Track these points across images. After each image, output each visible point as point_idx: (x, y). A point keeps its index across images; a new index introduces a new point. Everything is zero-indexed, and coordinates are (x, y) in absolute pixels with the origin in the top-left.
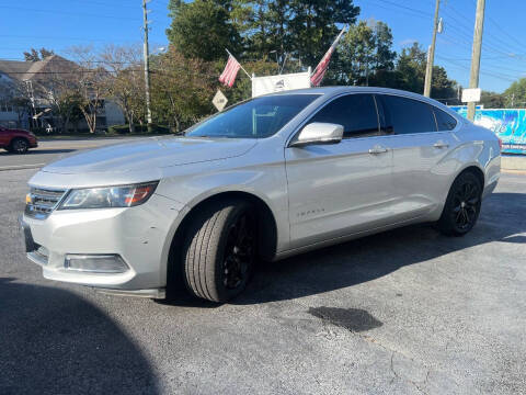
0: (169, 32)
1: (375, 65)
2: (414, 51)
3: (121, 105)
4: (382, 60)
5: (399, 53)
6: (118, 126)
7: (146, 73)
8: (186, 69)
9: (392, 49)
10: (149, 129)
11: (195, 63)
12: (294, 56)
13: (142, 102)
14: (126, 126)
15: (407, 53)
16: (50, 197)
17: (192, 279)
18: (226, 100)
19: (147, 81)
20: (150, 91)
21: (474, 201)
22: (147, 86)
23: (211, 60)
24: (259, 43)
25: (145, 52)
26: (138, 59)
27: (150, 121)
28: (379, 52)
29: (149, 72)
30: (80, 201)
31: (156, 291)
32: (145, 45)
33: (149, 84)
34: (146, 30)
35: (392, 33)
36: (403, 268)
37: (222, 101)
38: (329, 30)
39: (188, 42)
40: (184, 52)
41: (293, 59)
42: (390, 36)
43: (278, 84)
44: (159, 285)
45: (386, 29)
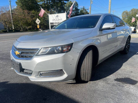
0: (17, 2)
1: (74, 12)
2: (83, 9)
3: (4, 24)
4: (76, 11)
5: (80, 9)
6: (3, 30)
7: (11, 14)
8: (23, 13)
9: (78, 8)
10: (13, 31)
11: (26, 11)
12: (53, 10)
13: (10, 23)
14: (6, 30)
15: (82, 9)
16: (32, 51)
17: (82, 75)
18: (40, 21)
19: (11, 16)
20: (13, 19)
21: (129, 45)
22: (12, 18)
23: (30, 10)
24: (44, 6)
25: (10, 8)
26: (8, 10)
27: (13, 28)
28: (75, 9)
29: (12, 14)
30: (46, 52)
31: (73, 80)
32: (10, 6)
33: (12, 17)
34: (10, 1)
35: (78, 4)
36: (124, 64)
37: (39, 22)
38: (62, 3)
39: (23, 5)
40: (22, 8)
41: (53, 11)
42: (78, 5)
43: (57, 16)
44: (73, 78)
45: (77, 3)
